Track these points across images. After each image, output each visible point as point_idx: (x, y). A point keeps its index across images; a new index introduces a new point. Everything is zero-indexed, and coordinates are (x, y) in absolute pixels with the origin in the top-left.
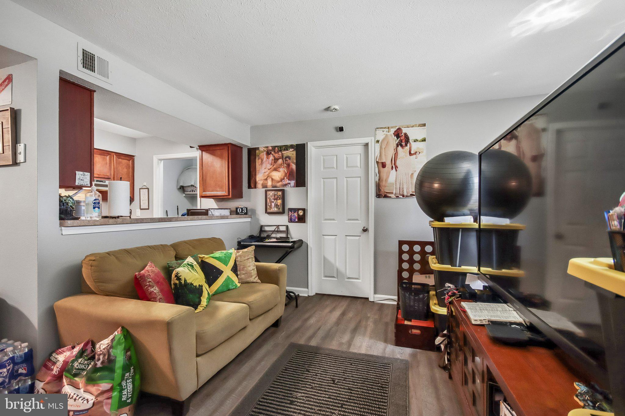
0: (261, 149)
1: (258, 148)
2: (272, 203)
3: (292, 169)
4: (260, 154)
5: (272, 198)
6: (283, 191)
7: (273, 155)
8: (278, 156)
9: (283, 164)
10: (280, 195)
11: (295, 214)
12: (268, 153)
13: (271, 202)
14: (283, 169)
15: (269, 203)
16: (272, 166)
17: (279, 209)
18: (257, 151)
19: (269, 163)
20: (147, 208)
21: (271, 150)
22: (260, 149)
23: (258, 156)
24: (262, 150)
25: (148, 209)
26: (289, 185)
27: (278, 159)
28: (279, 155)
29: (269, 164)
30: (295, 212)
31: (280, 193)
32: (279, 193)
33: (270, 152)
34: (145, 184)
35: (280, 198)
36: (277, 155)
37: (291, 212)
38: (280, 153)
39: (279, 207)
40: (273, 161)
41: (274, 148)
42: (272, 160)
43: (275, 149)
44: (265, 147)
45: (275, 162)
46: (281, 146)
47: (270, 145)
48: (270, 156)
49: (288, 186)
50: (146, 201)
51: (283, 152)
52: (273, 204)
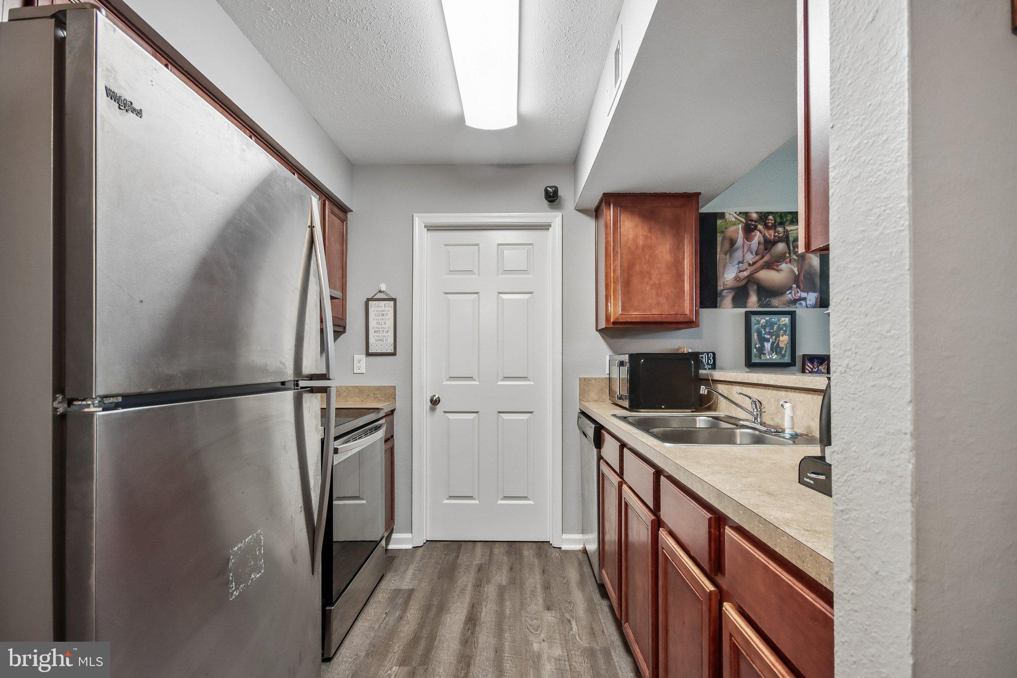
0: (730, 218)
1: (722, 215)
2: (766, 344)
3: (811, 266)
4: (726, 228)
5: (765, 330)
6: (792, 314)
7: (761, 232)
8: (775, 236)
9: (787, 255)
10: (785, 325)
11: (820, 367)
12: (749, 230)
13: (762, 340)
14: (789, 265)
15: (757, 342)
16: (758, 257)
17: (783, 356)
18: (719, 222)
19: (750, 250)
20: (391, 350)
21: (756, 221)
22: (727, 216)
23: (722, 232)
24: (734, 219)
25: (394, 354)
26: (802, 302)
27: (774, 243)
28: (776, 234)
29: (752, 253)
30: (821, 364)
31: (786, 320)
32: (783, 319)
33: (753, 225)
34: (383, 287)
35: (785, 331)
36: (770, 234)
37: (812, 363)
38: (780, 229)
39: (783, 352)
40: (762, 247)
41: (763, 217)
42: (759, 243)
43: (766, 218)
44: (740, 213)
45: (766, 249)
46: (781, 213)
47: (754, 209)
48: (753, 234)
49: (801, 304)
50: (388, 332)
51: (789, 228)
52: (768, 346)
